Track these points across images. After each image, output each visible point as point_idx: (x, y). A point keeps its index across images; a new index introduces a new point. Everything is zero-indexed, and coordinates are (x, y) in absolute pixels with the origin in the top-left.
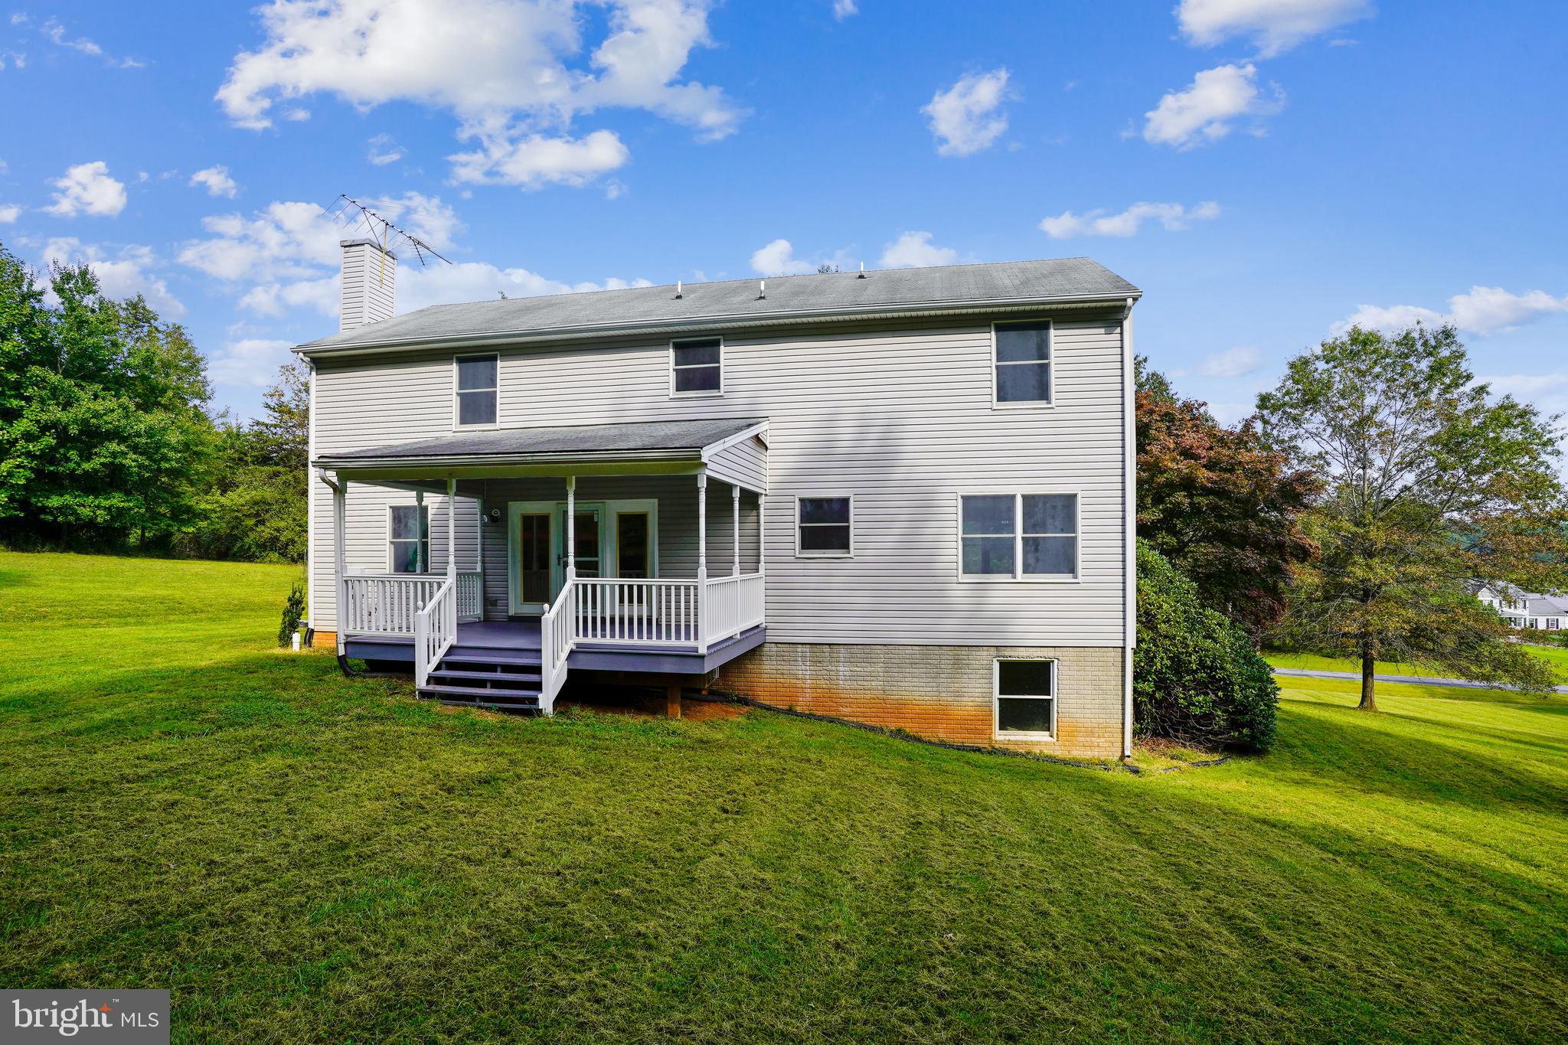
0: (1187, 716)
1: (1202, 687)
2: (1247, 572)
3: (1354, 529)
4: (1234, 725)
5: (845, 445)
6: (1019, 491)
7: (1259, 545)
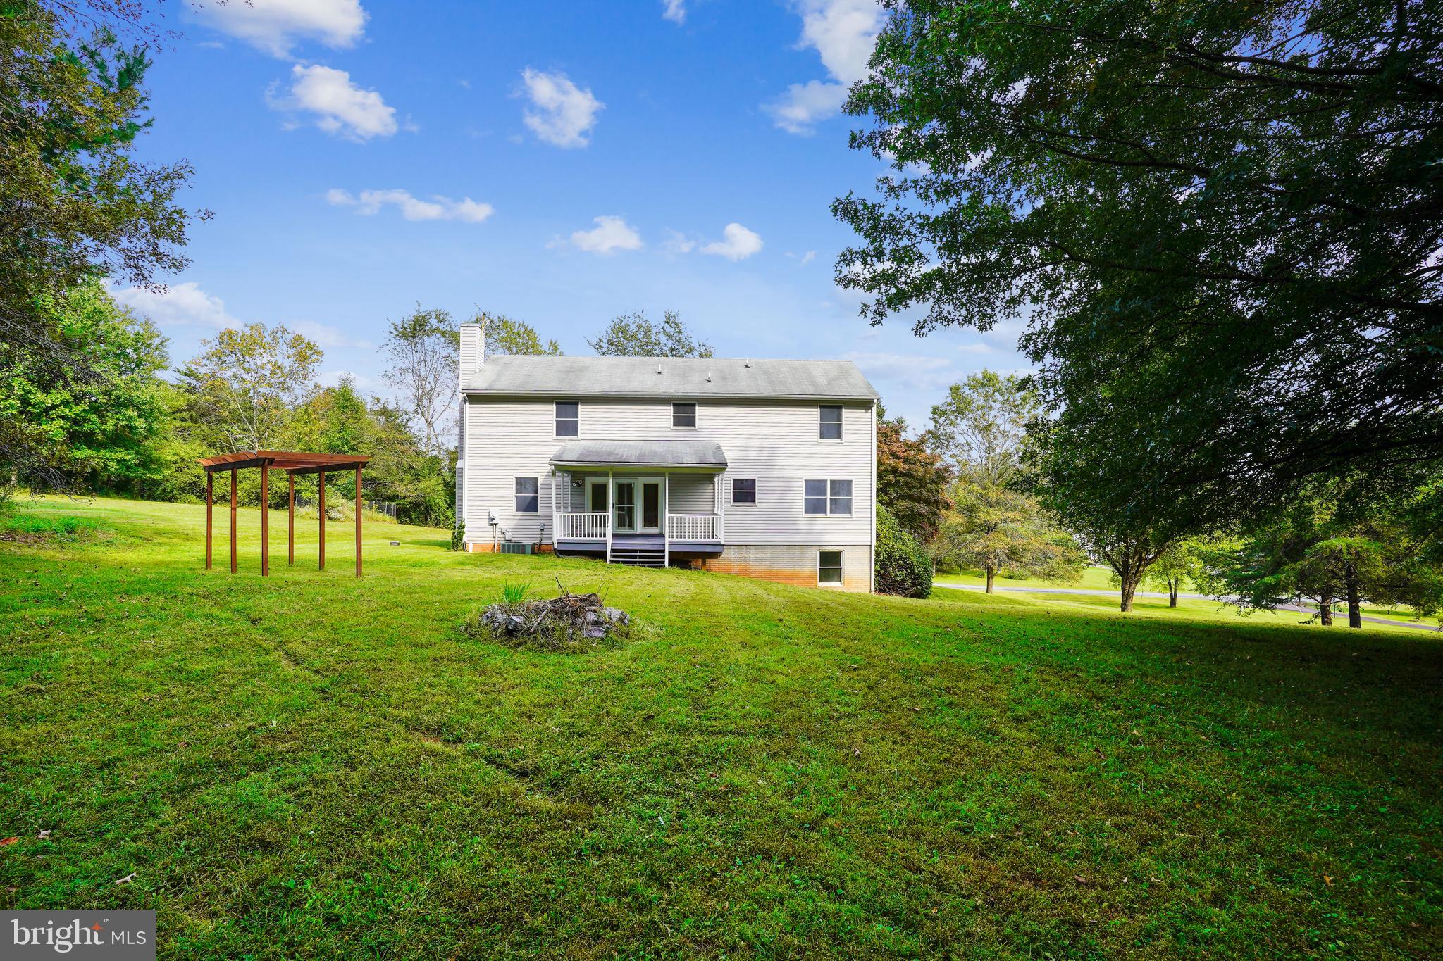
0: (895, 581)
1: (901, 567)
2: (921, 515)
3: (980, 491)
4: (914, 585)
5: (753, 456)
6: (829, 479)
7: (927, 502)
